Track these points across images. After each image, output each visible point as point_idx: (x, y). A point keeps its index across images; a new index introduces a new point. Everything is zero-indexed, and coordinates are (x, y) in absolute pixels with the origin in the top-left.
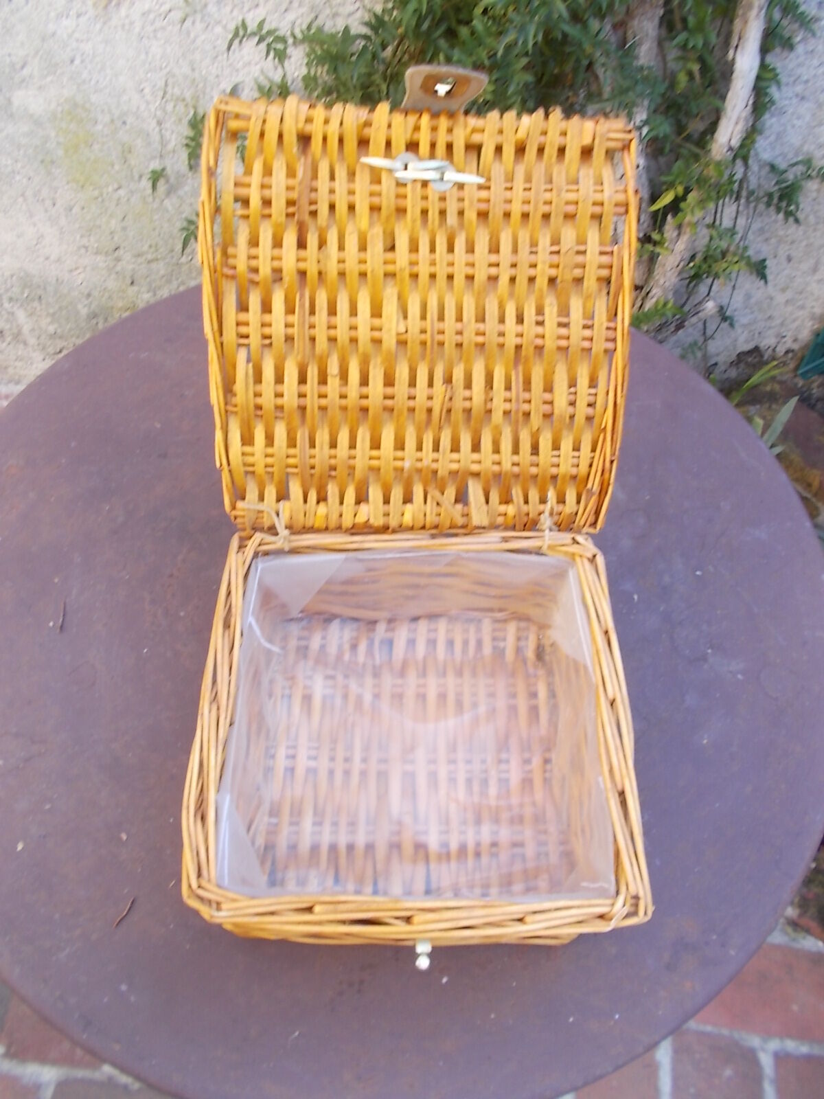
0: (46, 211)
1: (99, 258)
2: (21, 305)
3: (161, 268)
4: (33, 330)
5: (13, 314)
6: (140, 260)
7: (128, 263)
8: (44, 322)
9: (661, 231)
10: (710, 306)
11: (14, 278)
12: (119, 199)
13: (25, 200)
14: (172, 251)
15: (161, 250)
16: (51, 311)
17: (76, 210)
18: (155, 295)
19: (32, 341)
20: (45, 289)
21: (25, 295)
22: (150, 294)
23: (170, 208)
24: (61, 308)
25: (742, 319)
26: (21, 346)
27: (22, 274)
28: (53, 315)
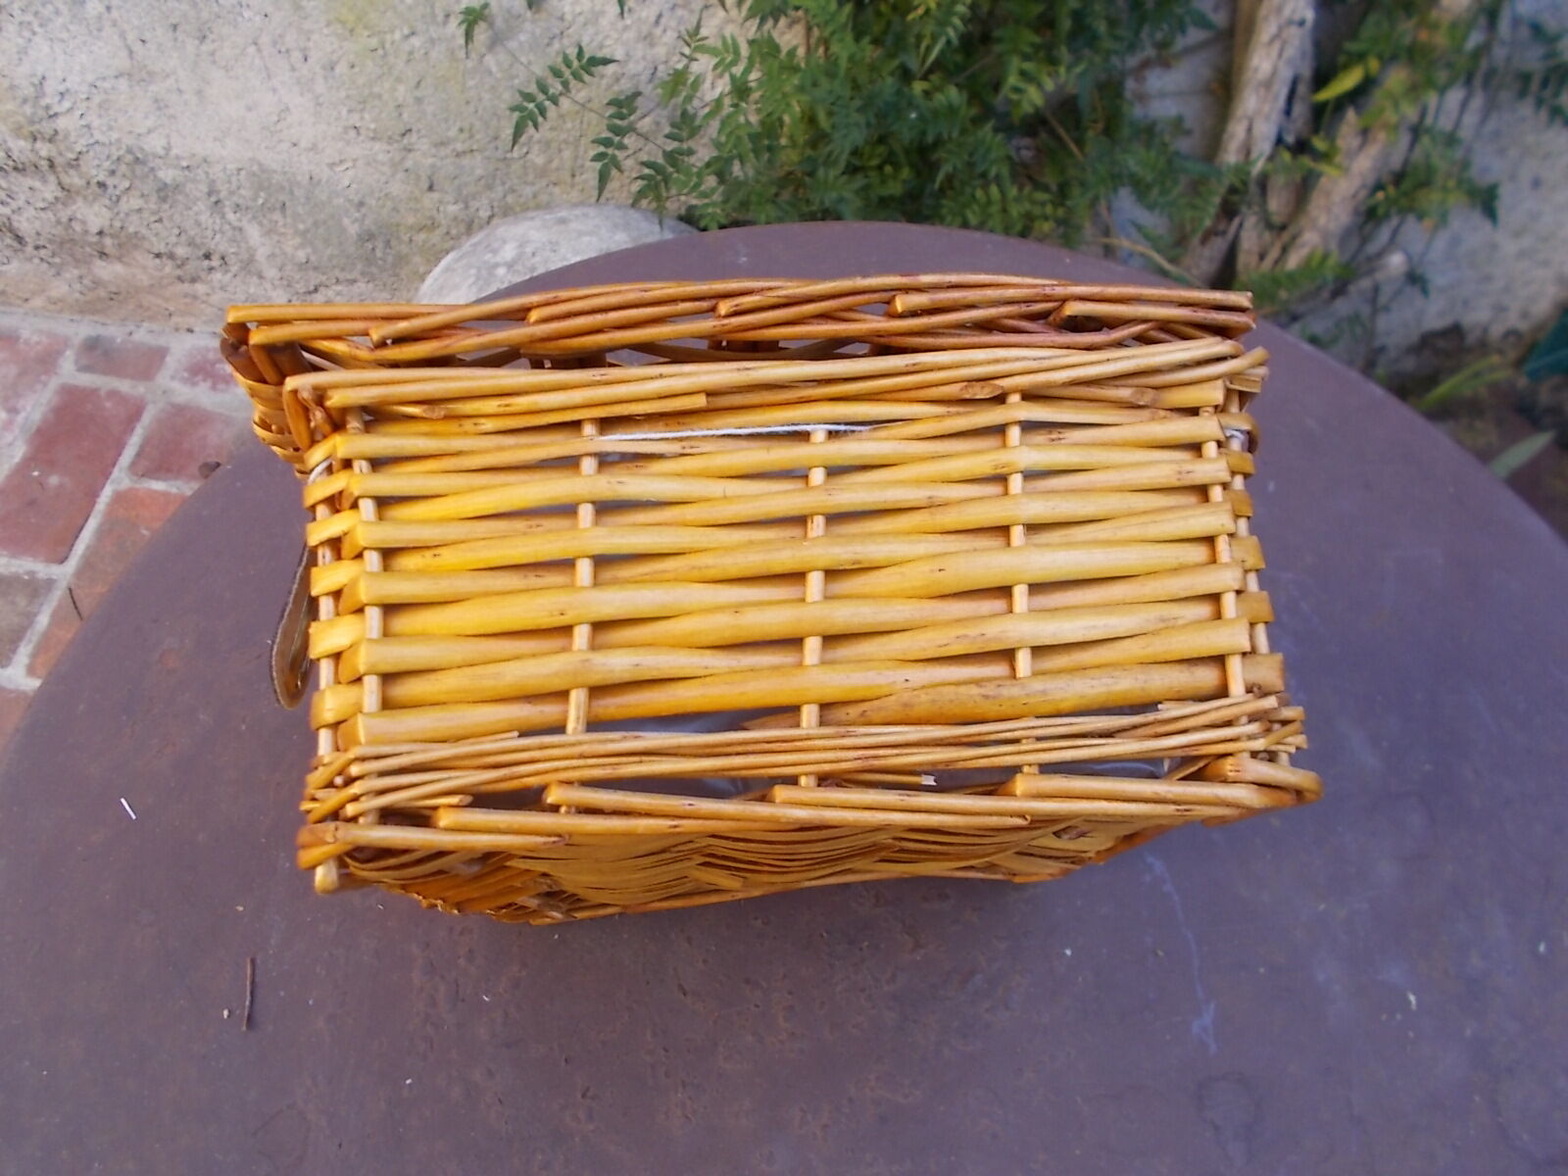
0: (293, 69)
1: (377, 146)
2: (254, 218)
3: (477, 165)
4: (272, 256)
5: (241, 229)
6: (443, 151)
7: (423, 156)
8: (290, 244)
9: (1331, 138)
10: (1396, 261)
11: (243, 173)
12: (411, 53)
13: (259, 50)
14: (496, 138)
15: (478, 137)
16: (301, 227)
17: (341, 68)
18: (467, 207)
19: (271, 273)
20: (291, 193)
21: (260, 201)
22: (461, 205)
23: (494, 69)
24: (316, 224)
25: (1438, 280)
26: (255, 279)
27: (255, 168)
28: (304, 234)
